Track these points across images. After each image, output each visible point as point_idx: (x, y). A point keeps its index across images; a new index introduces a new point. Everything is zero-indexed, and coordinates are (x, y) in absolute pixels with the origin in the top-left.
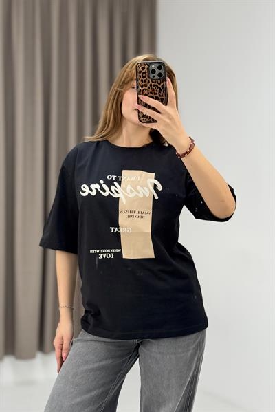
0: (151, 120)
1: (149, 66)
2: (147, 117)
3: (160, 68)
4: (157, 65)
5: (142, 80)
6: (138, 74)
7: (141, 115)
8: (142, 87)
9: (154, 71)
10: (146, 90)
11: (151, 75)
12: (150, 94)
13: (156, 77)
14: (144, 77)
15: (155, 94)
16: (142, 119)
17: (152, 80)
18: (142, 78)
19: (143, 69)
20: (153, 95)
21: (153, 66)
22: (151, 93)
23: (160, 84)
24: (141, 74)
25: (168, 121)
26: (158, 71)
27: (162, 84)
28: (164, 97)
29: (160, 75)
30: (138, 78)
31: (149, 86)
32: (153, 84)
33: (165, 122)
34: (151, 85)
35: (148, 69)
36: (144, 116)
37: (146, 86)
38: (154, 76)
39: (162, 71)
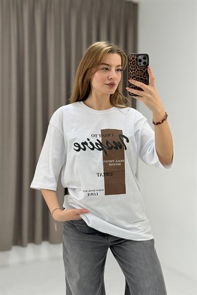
1: (137, 57)
3: (145, 58)
4: (143, 56)
5: (132, 67)
6: (130, 62)
8: (132, 71)
9: (140, 61)
10: (135, 73)
11: (139, 63)
12: (137, 77)
13: (142, 64)
14: (133, 65)
15: (140, 76)
17: (139, 66)
18: (132, 65)
19: (133, 58)
20: (139, 77)
21: (140, 57)
22: (138, 75)
23: (144, 70)
24: (131, 62)
26: (143, 61)
28: (147, 79)
29: (144, 63)
30: (130, 64)
31: (136, 70)
32: (139, 69)
35: (137, 59)
37: (134, 70)
38: (140, 64)
39: (146, 61)
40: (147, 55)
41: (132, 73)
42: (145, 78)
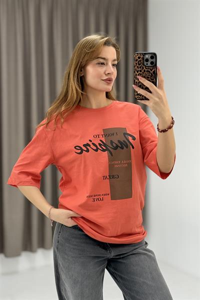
0: (144, 98)
1: (144, 56)
2: (141, 95)
3: (152, 58)
4: (150, 55)
5: (138, 67)
6: (135, 62)
7: (136, 94)
8: (138, 72)
9: (147, 60)
11: (145, 63)
13: (149, 64)
14: (139, 64)
15: (148, 78)
16: (136, 97)
17: (145, 66)
18: (138, 65)
19: (139, 58)
21: (147, 56)
23: (151, 70)
24: (137, 62)
25: (157, 99)
26: (150, 60)
27: (153, 70)
28: (154, 80)
29: (152, 63)
30: (135, 64)
31: (143, 71)
32: (146, 70)
33: (155, 100)
34: (145, 71)
35: (143, 58)
36: (138, 94)
37: (141, 71)
38: (147, 64)
39: (154, 60)
40: (155, 54)
41: (137, 74)
42: (153, 79)
